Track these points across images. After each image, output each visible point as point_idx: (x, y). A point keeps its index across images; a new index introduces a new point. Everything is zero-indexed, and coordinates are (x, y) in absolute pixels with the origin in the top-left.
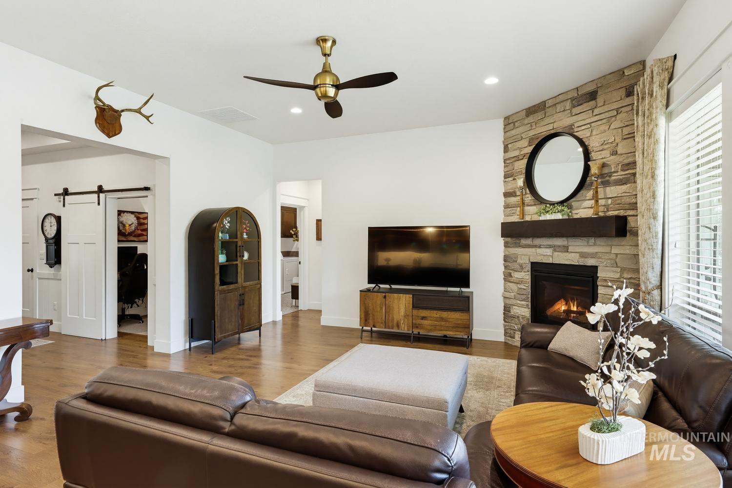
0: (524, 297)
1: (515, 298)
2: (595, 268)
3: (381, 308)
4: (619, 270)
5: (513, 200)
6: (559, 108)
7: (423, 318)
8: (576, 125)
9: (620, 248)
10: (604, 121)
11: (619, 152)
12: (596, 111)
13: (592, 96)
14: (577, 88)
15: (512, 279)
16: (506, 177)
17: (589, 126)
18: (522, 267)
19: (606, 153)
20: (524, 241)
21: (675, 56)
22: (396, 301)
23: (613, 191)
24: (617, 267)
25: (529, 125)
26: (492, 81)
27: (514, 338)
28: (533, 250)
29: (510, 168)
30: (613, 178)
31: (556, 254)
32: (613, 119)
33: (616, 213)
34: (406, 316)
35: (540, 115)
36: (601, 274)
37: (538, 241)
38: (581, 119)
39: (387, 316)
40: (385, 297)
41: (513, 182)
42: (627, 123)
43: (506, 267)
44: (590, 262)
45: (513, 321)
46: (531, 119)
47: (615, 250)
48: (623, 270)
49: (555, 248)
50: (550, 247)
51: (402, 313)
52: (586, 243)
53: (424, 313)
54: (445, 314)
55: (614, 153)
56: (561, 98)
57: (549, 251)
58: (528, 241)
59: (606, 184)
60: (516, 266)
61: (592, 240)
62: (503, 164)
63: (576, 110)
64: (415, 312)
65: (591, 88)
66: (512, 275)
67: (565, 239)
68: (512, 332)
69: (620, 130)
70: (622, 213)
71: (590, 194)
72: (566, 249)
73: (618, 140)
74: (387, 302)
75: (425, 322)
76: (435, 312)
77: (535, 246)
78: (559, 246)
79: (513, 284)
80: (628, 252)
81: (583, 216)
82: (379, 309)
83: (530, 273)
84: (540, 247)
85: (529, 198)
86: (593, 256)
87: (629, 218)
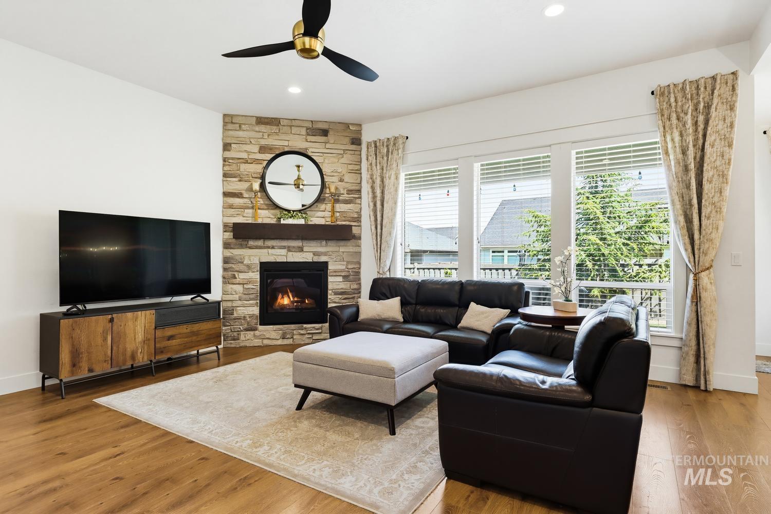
0: (252, 296)
1: (240, 300)
2: (326, 264)
3: (105, 339)
4: (345, 263)
5: (236, 201)
6: (294, 130)
7: (170, 338)
8: (311, 150)
9: (345, 248)
10: (334, 155)
11: (345, 180)
12: (328, 146)
13: (325, 133)
14: (312, 121)
15: (237, 281)
16: (225, 175)
17: (322, 154)
18: (249, 267)
19: (335, 179)
20: (251, 243)
21: (407, 138)
22: (130, 323)
23: (340, 207)
24: (343, 261)
25: (261, 134)
26: (295, 90)
27: (238, 340)
28: (265, 251)
29: (234, 167)
30: (340, 198)
31: (291, 253)
32: (341, 156)
33: (344, 223)
34: (145, 341)
35: (274, 129)
36: (330, 267)
37: (270, 243)
38: (315, 147)
39: (114, 348)
40: (112, 320)
41: (239, 183)
42: (351, 162)
43: (225, 270)
44: (323, 259)
45: (237, 323)
46: (263, 128)
47: (342, 249)
48: (348, 263)
49: (289, 249)
50: (284, 247)
51: (140, 337)
52: (319, 245)
53: (169, 331)
54: (196, 327)
55: (341, 180)
56: (297, 123)
57: (284, 252)
58: (260, 243)
59: (337, 201)
60: (241, 267)
61: (324, 242)
62: (221, 162)
63: (310, 138)
64: (159, 333)
65: (325, 126)
66: (237, 276)
67: (300, 241)
68: (235, 334)
69: (346, 165)
70: (347, 223)
71: (323, 207)
72: (301, 249)
73: (344, 172)
74: (115, 328)
75: (174, 342)
76: (185, 326)
77: (268, 247)
78: (294, 247)
79: (237, 285)
80: (352, 250)
81: (317, 223)
82: (99, 340)
83: (259, 273)
84: (273, 248)
85: (261, 201)
86: (325, 254)
87: (353, 227)
